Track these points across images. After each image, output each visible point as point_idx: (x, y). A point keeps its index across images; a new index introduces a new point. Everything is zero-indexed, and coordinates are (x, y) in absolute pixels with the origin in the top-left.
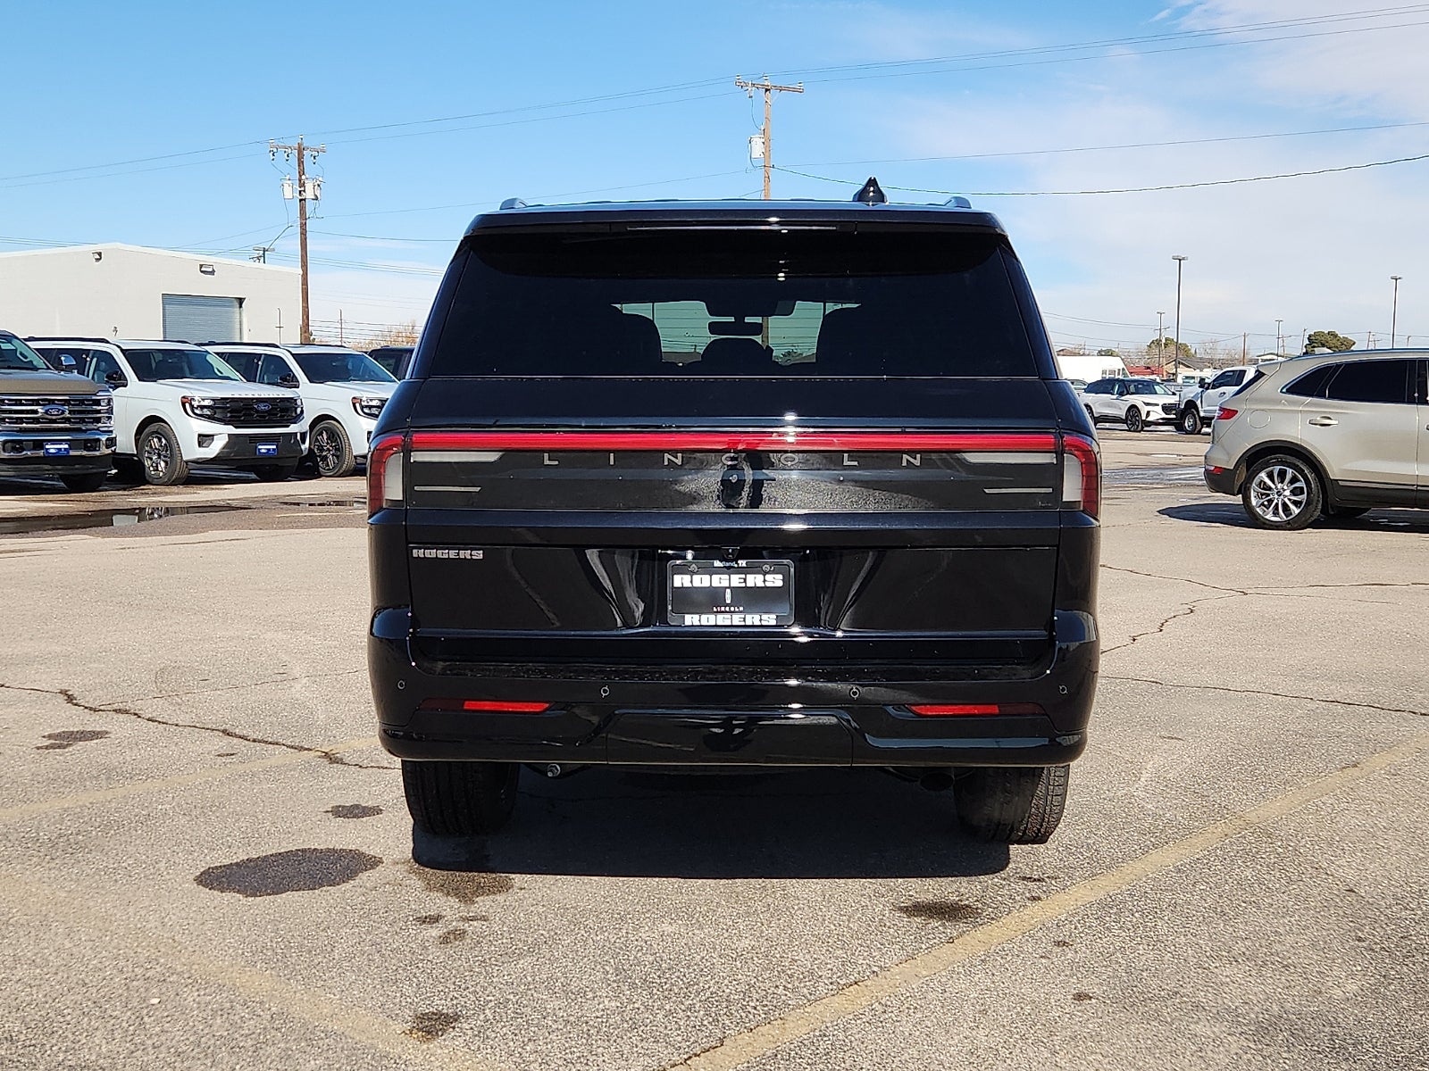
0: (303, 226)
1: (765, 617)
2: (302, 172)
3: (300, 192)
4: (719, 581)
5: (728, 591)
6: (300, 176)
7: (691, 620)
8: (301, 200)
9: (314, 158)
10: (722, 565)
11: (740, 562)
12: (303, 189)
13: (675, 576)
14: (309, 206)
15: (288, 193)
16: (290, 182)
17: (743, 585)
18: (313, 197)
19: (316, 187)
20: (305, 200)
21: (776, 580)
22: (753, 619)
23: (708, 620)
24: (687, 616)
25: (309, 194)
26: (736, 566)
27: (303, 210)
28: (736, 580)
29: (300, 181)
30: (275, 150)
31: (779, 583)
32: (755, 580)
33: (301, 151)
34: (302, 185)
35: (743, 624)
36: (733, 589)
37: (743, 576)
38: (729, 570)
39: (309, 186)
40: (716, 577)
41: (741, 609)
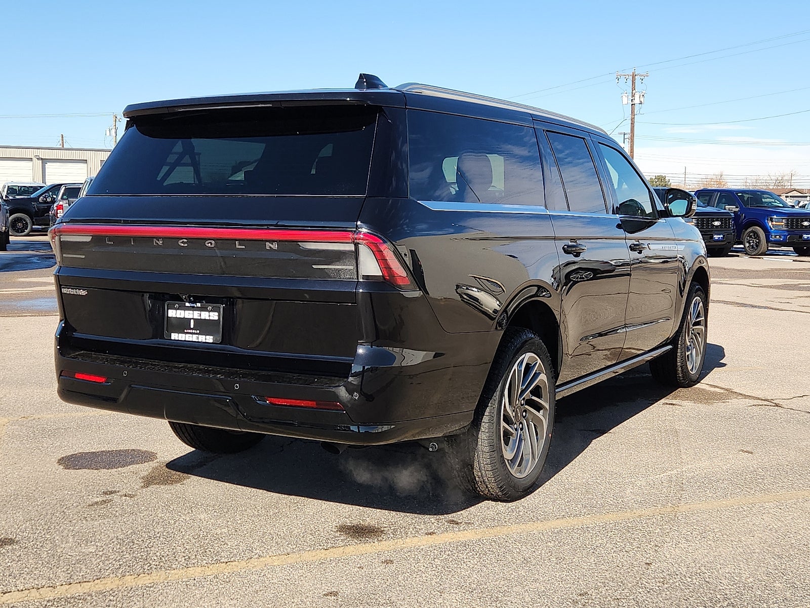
0: (633, 120)
1: (207, 337)
2: (633, 89)
3: (632, 100)
4: (188, 314)
5: (192, 321)
6: (633, 91)
7: (174, 336)
8: (632, 105)
9: (642, 80)
10: (189, 305)
11: (197, 304)
12: (633, 98)
13: (169, 310)
14: (637, 107)
15: (625, 100)
16: (626, 95)
17: (199, 318)
18: (639, 103)
19: (641, 97)
20: (634, 104)
21: (214, 316)
22: (202, 338)
23: (181, 337)
24: (172, 334)
25: (637, 101)
26: (196, 306)
27: (633, 112)
28: (196, 315)
29: (632, 93)
30: (619, 77)
31: (216, 318)
32: (205, 315)
33: (634, 76)
34: (633, 96)
35: (197, 340)
36: (195, 319)
37: (199, 312)
38: (193, 309)
39: (637, 96)
40: (187, 312)
41: (198, 332)
